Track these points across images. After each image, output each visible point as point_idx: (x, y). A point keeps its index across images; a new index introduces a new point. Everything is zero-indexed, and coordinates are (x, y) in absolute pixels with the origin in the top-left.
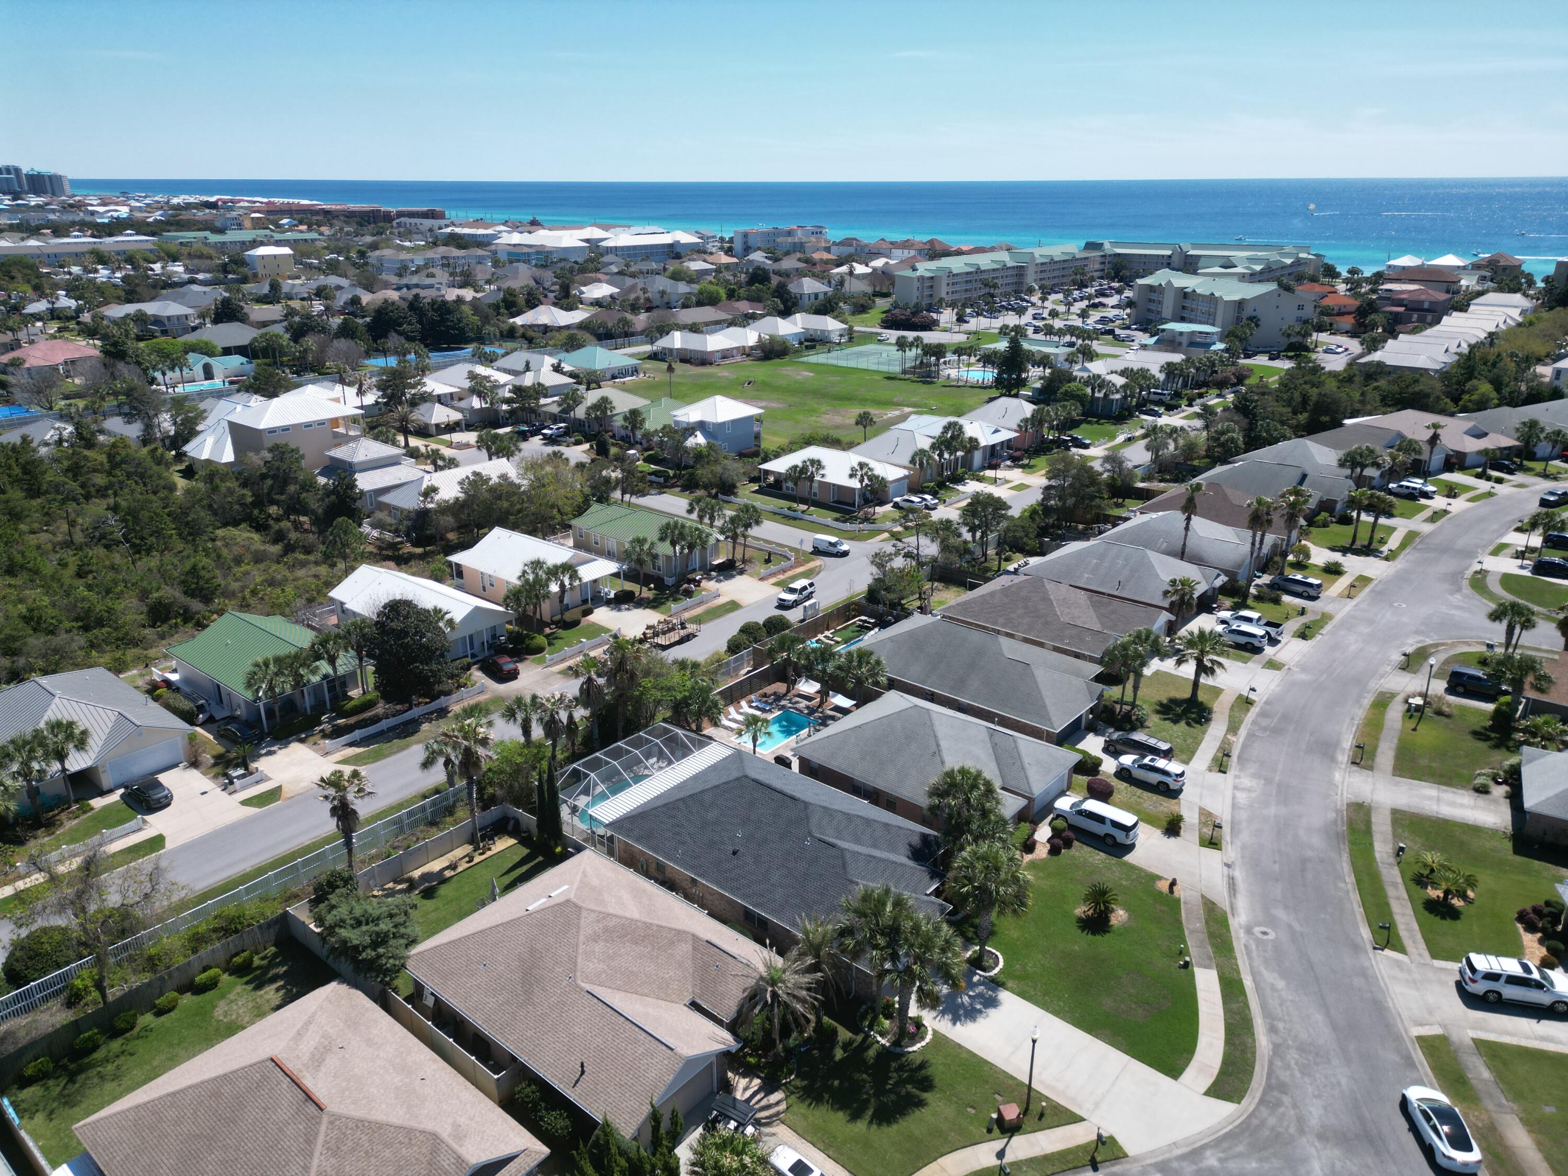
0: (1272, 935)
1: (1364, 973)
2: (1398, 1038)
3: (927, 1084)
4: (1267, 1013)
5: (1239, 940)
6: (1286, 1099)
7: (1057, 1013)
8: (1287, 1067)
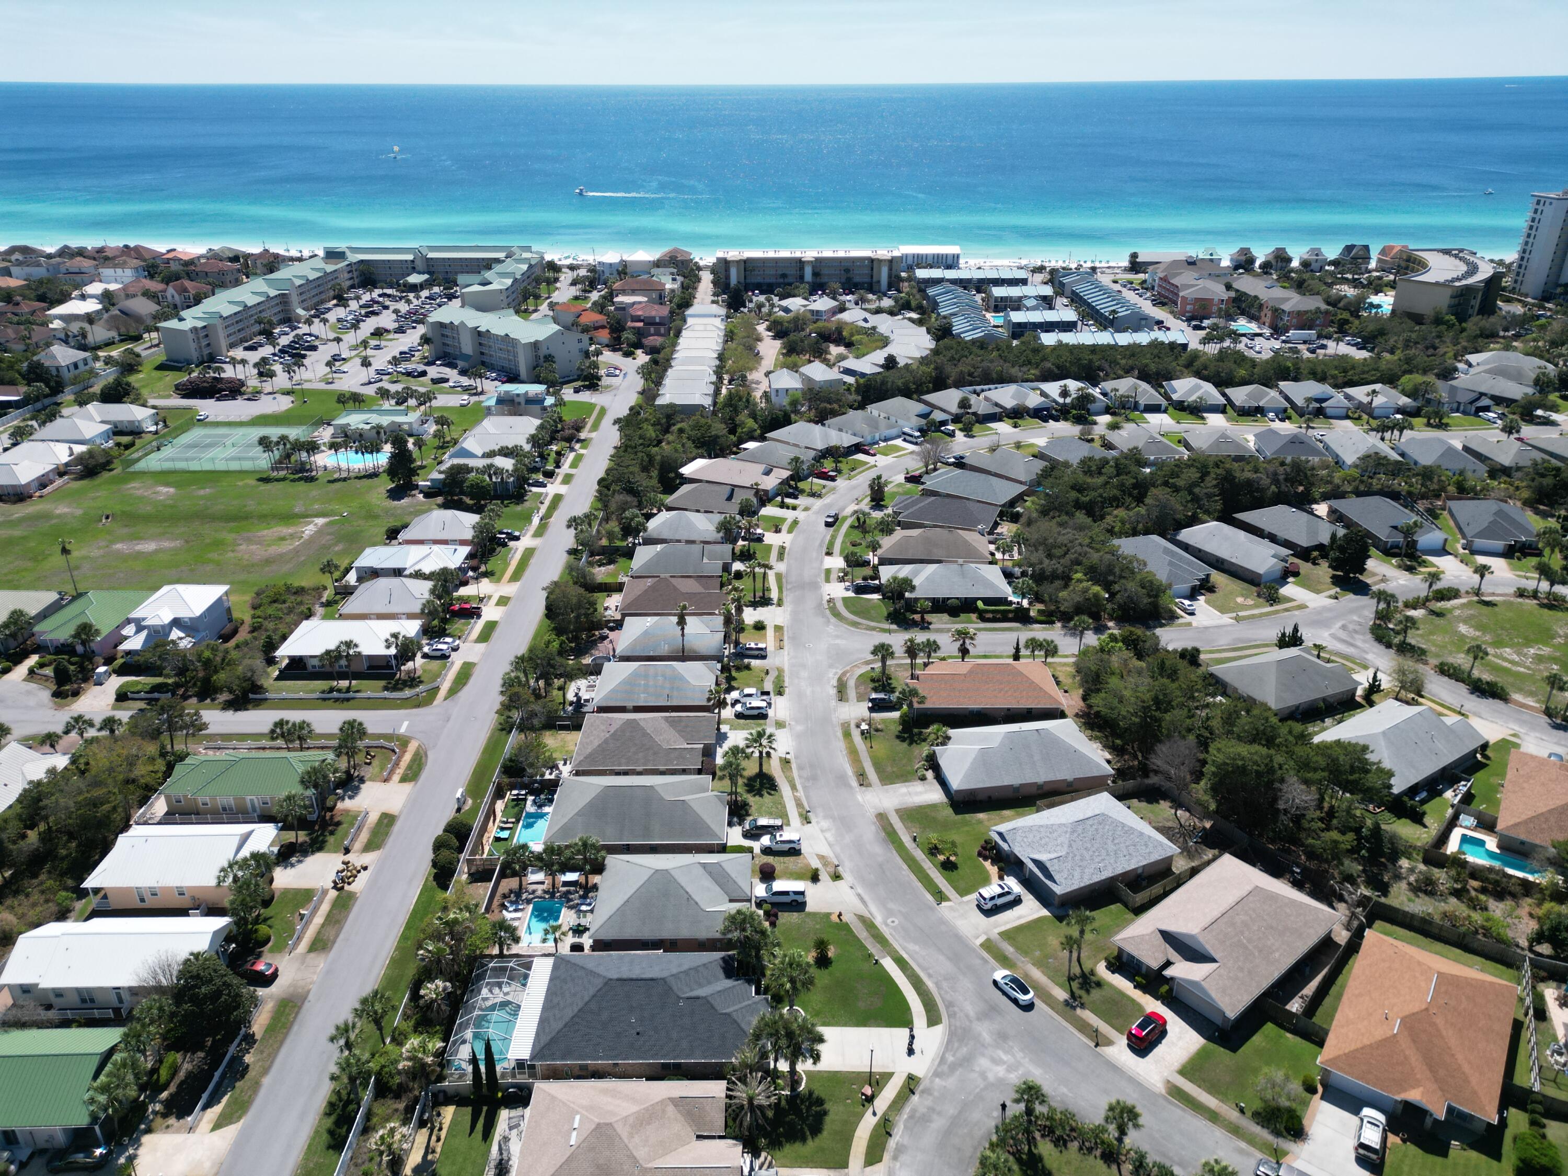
0: (897, 922)
1: (942, 921)
2: (974, 950)
3: (820, 1102)
4: (924, 969)
5: (885, 931)
6: (956, 1009)
7: (845, 1025)
8: (946, 992)
